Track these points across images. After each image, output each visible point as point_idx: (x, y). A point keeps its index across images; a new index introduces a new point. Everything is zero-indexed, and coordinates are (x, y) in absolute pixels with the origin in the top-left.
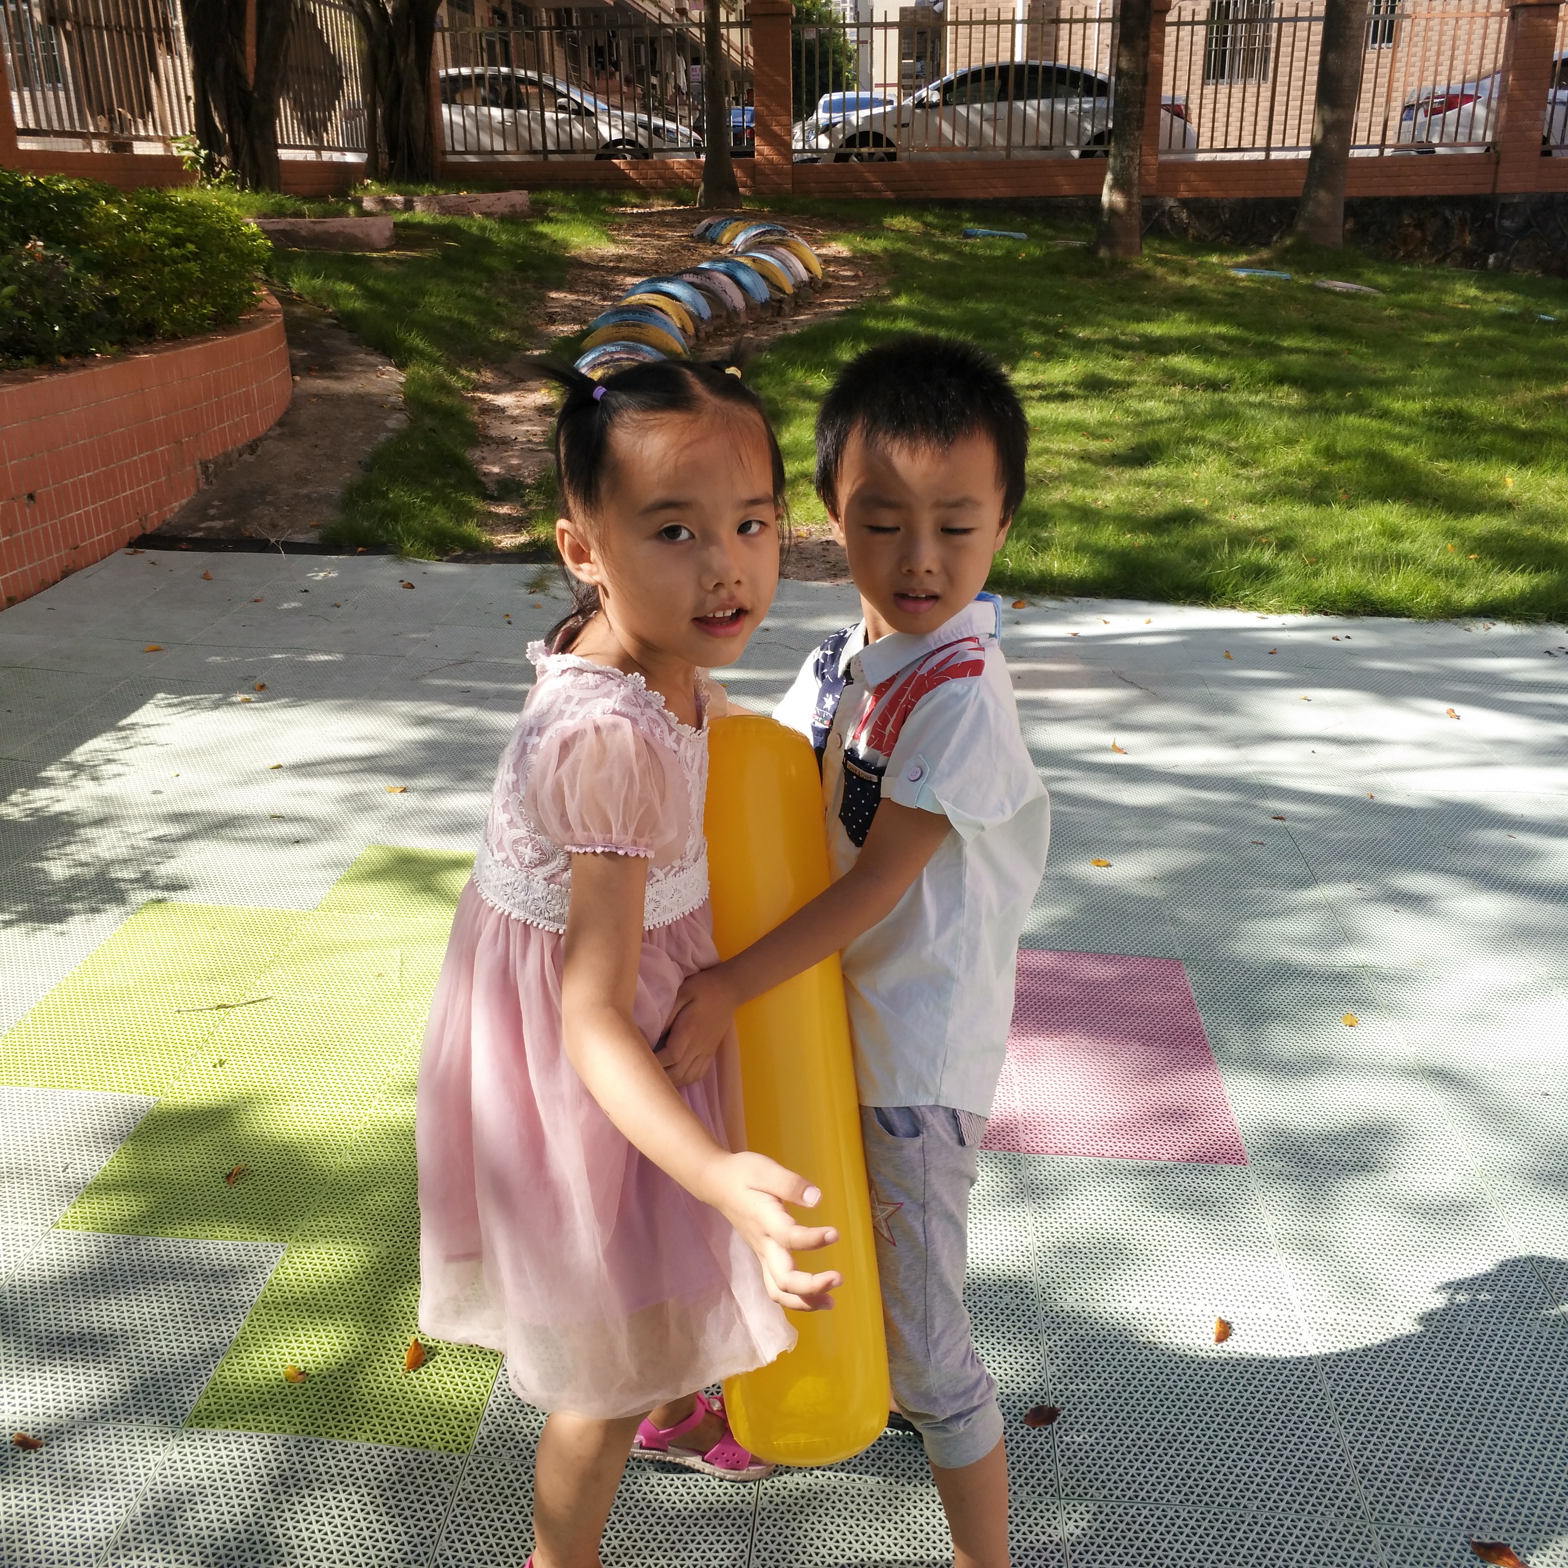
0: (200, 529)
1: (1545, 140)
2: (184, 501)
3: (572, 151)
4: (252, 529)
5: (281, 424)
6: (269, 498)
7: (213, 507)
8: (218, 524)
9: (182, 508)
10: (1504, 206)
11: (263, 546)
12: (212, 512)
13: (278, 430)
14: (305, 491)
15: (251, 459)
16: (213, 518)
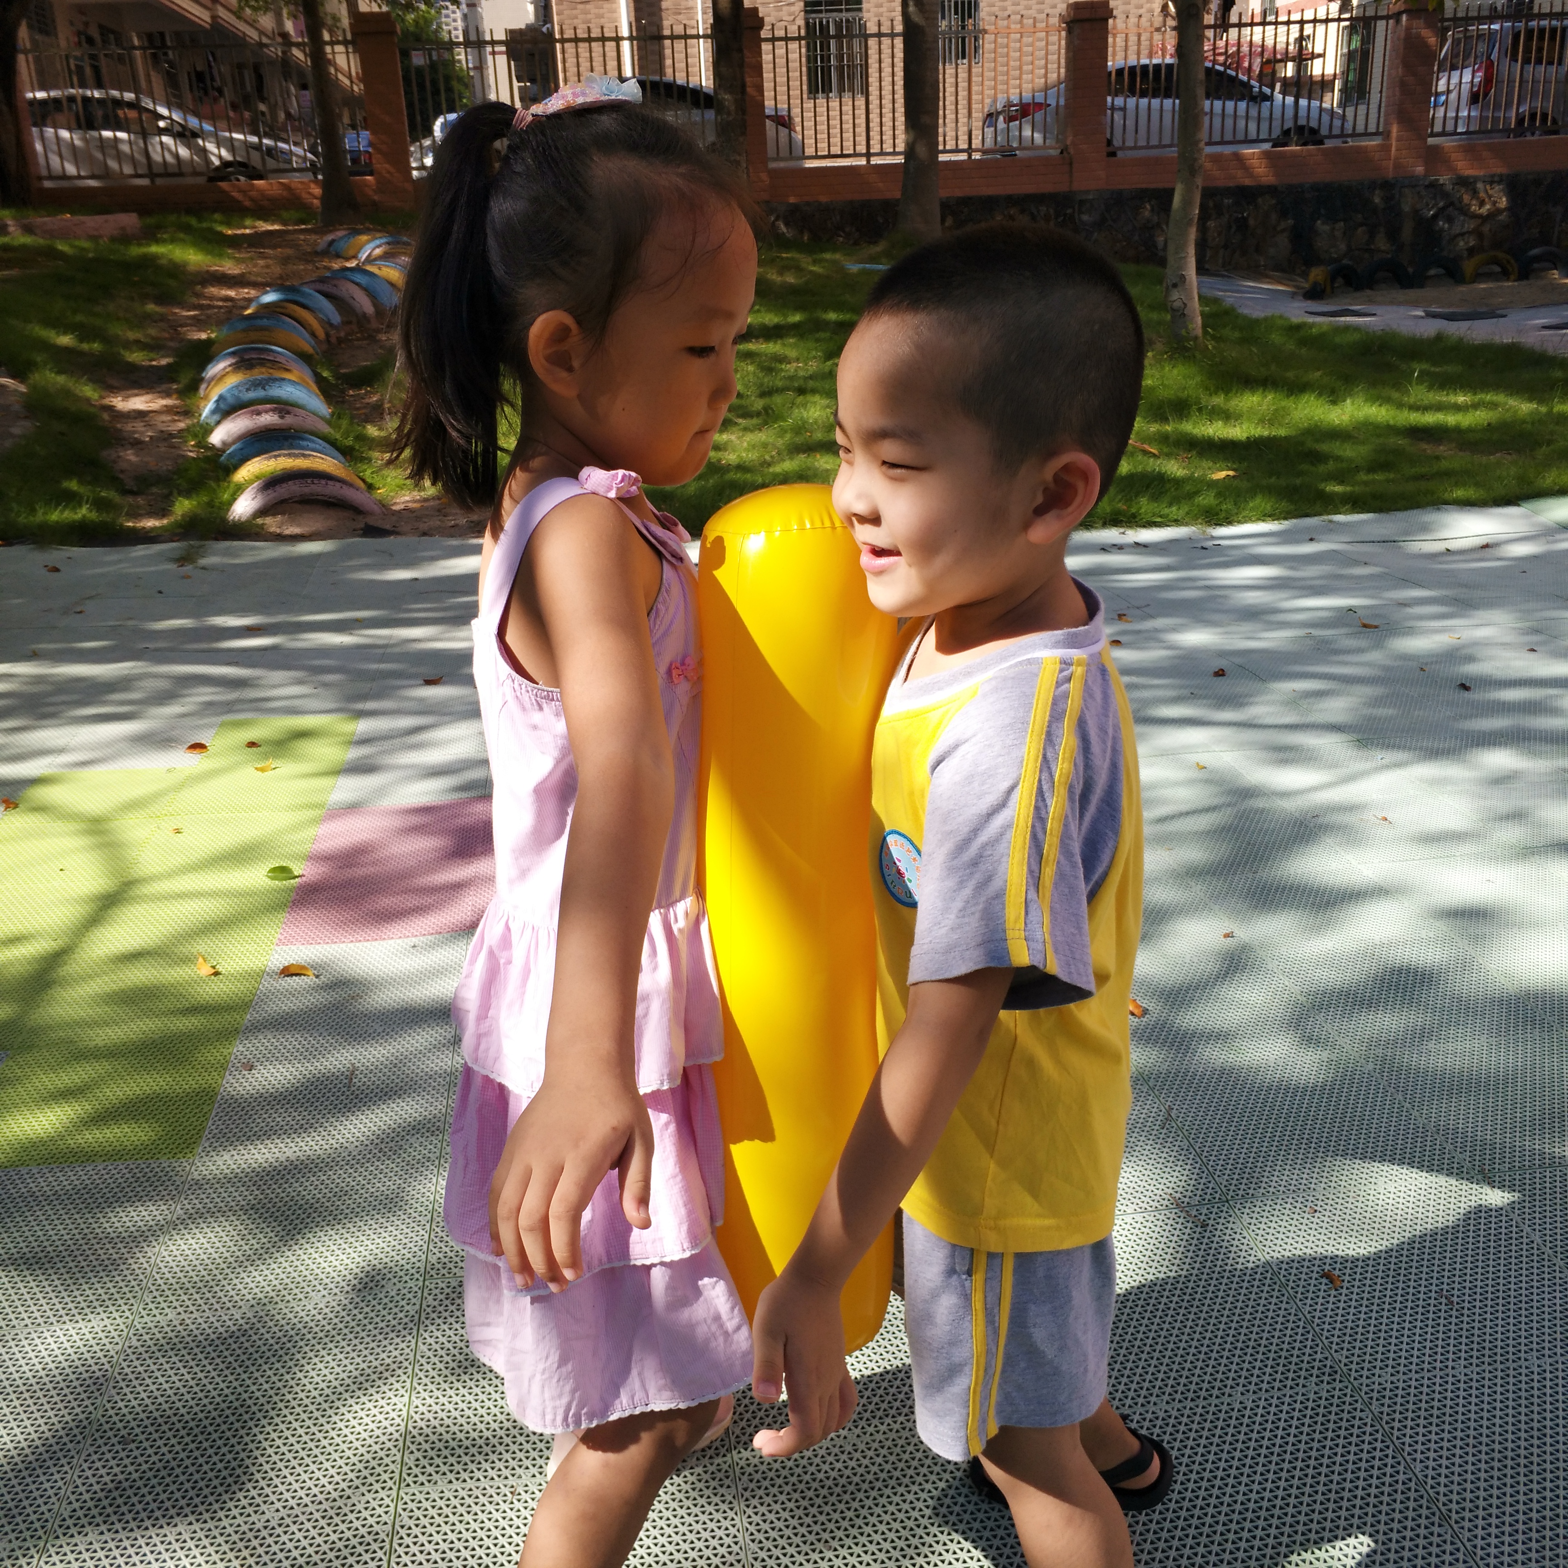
1: (1109, 142)
3: (180, 174)
10: (1082, 202)
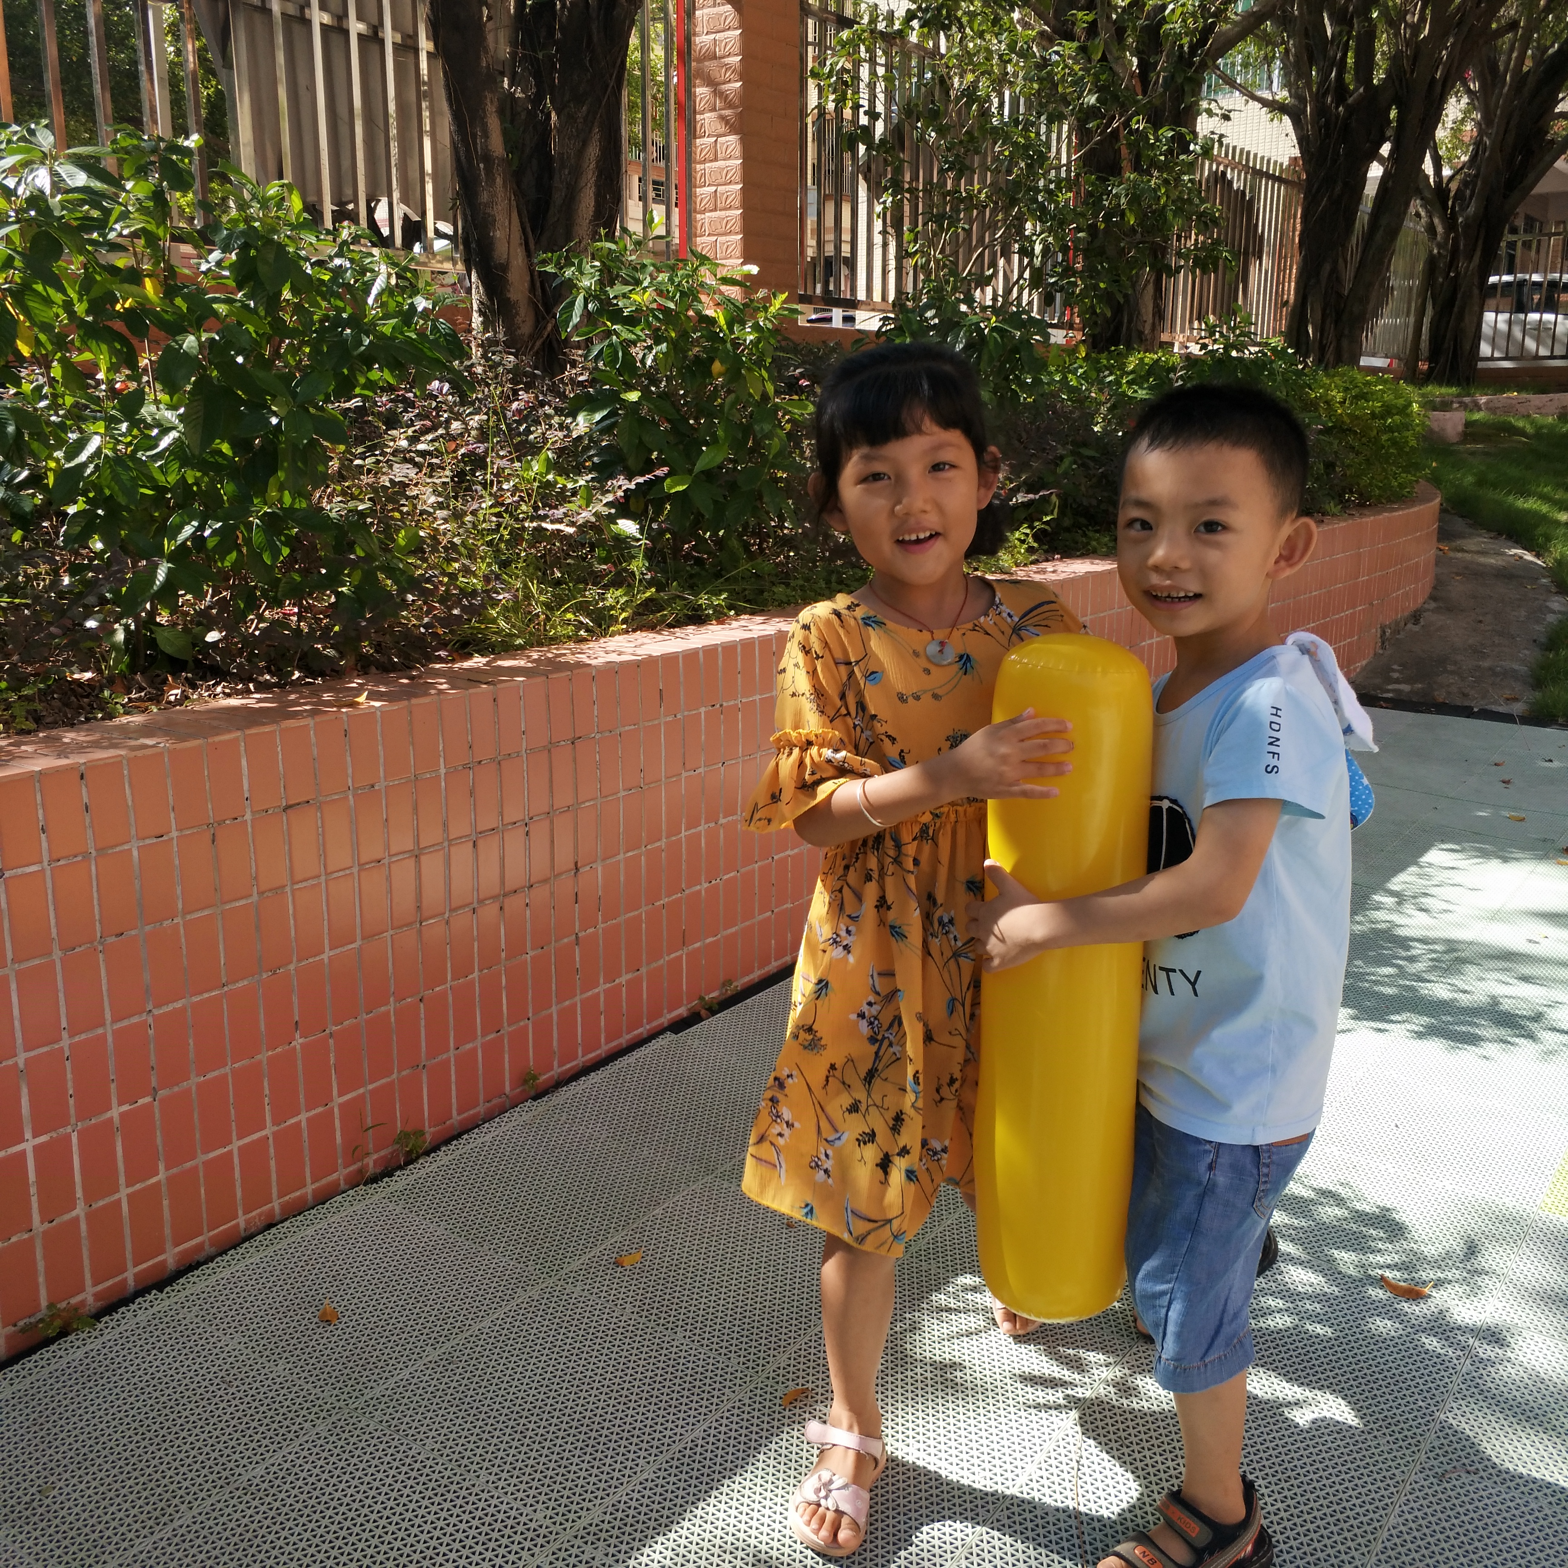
0: (1388, 691)
2: (1364, 663)
4: (1440, 696)
5: (1433, 598)
6: (1450, 668)
7: (1394, 671)
8: (1406, 688)
9: (1364, 669)
11: (1466, 712)
12: (1395, 675)
13: (1433, 605)
14: (1486, 664)
15: (1416, 628)
16: (1397, 681)
